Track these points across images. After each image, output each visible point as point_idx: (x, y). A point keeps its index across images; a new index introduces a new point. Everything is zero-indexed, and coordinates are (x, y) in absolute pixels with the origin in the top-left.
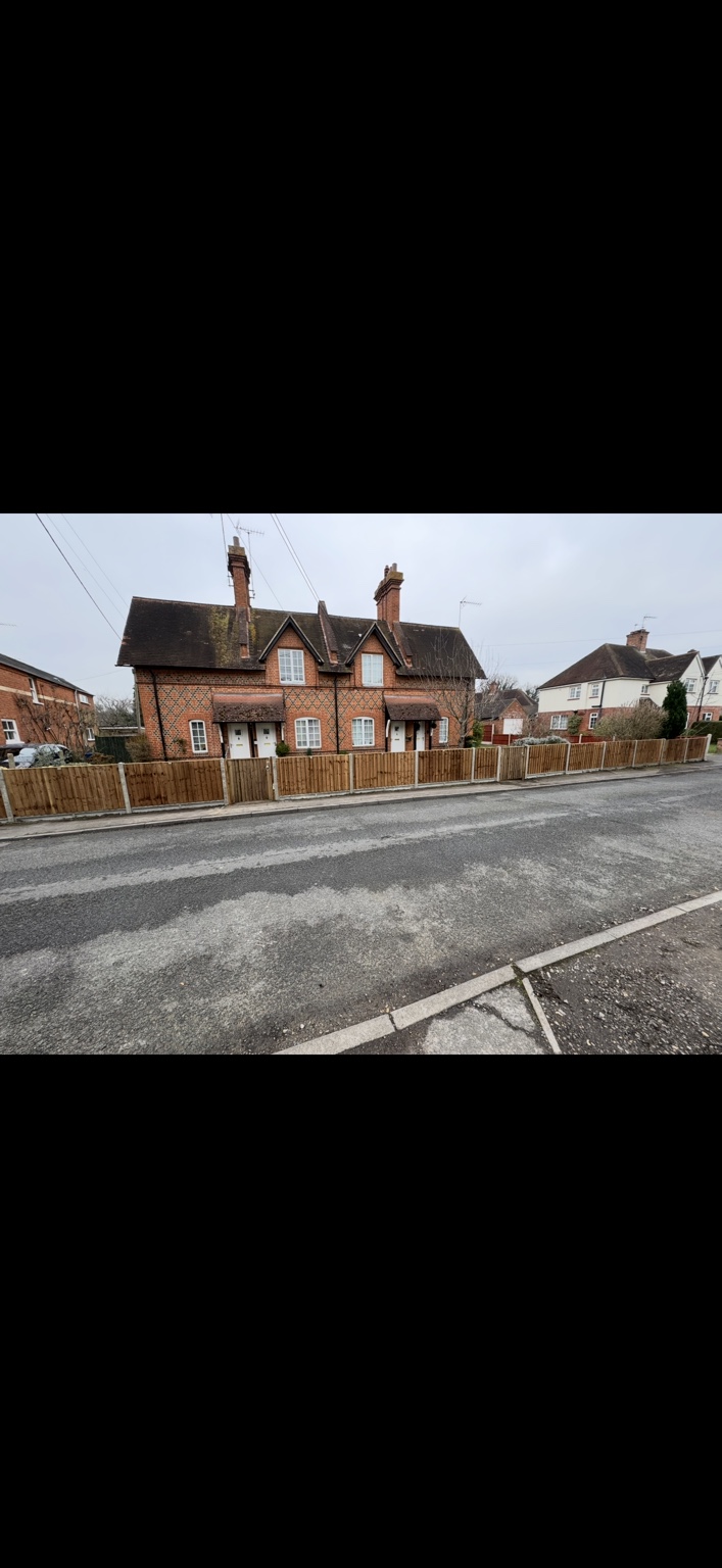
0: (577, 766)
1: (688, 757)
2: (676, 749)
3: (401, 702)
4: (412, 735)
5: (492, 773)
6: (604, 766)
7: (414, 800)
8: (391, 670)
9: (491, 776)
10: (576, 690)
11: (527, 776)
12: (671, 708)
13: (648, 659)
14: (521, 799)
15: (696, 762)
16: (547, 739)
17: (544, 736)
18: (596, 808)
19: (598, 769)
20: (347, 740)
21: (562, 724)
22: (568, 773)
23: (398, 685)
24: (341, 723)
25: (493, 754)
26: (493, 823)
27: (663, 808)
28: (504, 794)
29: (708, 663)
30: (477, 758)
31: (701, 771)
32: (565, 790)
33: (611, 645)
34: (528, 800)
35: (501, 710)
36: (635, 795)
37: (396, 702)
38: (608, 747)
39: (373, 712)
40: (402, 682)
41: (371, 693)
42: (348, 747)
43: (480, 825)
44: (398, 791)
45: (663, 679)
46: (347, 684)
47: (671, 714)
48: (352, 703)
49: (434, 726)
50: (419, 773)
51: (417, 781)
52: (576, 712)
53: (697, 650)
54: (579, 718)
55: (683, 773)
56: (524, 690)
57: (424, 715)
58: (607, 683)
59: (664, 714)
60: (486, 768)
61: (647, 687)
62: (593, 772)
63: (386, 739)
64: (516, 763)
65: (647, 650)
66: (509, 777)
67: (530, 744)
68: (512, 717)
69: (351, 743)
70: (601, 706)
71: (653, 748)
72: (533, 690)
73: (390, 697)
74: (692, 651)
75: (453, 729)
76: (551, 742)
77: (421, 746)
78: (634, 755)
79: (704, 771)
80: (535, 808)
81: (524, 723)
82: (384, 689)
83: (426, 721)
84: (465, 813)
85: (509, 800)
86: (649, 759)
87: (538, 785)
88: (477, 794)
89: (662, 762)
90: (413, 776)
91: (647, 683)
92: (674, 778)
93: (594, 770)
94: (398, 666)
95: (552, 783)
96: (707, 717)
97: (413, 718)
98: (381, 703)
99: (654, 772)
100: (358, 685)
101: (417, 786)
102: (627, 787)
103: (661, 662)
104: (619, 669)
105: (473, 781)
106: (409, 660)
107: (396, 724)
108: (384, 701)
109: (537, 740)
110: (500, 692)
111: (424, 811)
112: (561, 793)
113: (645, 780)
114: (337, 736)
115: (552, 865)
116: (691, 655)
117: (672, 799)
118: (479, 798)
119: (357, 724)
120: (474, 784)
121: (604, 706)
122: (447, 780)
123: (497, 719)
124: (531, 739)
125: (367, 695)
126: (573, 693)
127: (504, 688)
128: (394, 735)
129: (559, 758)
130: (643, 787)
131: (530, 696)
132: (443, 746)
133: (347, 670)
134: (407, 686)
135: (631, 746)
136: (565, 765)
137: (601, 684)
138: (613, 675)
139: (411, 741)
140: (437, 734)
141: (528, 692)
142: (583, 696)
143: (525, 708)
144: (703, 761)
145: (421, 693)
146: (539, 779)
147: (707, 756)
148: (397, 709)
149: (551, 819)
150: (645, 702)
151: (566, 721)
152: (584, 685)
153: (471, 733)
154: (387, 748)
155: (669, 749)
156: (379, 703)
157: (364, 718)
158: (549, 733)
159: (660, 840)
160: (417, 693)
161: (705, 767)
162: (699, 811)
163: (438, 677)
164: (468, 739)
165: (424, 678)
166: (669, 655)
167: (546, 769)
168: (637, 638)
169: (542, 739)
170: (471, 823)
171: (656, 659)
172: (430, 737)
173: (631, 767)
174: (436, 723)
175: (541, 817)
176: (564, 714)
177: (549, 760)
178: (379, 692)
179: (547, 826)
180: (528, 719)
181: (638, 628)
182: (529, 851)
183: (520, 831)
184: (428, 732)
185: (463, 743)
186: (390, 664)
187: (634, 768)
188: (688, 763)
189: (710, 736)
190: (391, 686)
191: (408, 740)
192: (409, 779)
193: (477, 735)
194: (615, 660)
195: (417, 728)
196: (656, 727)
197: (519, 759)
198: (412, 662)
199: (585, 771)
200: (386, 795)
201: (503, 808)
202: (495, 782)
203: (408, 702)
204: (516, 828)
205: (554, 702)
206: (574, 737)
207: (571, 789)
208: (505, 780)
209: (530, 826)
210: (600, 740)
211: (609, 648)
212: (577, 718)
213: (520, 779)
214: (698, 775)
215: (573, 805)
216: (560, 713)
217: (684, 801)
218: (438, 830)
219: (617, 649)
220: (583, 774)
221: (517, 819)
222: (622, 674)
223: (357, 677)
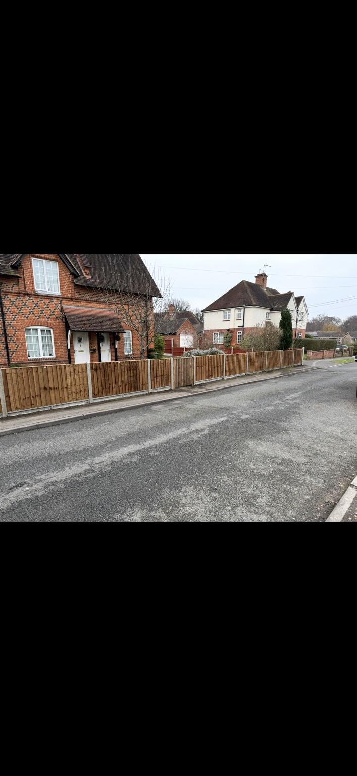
0: (231, 372)
1: (295, 363)
2: (288, 358)
3: (81, 313)
4: (96, 347)
5: (167, 382)
6: (249, 371)
7: (85, 417)
8: (68, 279)
9: (167, 385)
10: (228, 314)
11: (196, 383)
12: (284, 328)
13: (268, 294)
14: (191, 406)
15: (298, 366)
16: (208, 351)
17: (208, 349)
18: (246, 409)
19: (244, 374)
20: (21, 351)
21: (220, 340)
22: (225, 378)
23: (77, 295)
24: (10, 332)
25: (167, 364)
26: (161, 439)
27: (290, 404)
28: (177, 401)
29: (299, 300)
30: (152, 369)
31: (302, 372)
32: (223, 393)
33: (247, 282)
34: (196, 406)
35: (178, 327)
36: (271, 395)
37: (77, 313)
38: (250, 356)
39: (50, 321)
40: (82, 293)
41: (47, 301)
42: (22, 359)
43: (148, 443)
44: (69, 408)
45: (277, 309)
46: (15, 289)
47: (284, 332)
48: (23, 311)
49: (118, 338)
50: (93, 387)
51: (91, 395)
52: (228, 330)
53: (292, 291)
54: (230, 335)
55: (294, 375)
56: (194, 313)
57: (106, 327)
58: (246, 309)
59: (281, 332)
60: (161, 377)
61: (269, 314)
62: (242, 377)
63: (69, 350)
64: (186, 371)
65: (267, 288)
66: (182, 384)
67: (196, 355)
68: (186, 334)
69: (25, 354)
70: (243, 326)
71: (276, 356)
72: (200, 313)
73: (69, 306)
74: (290, 292)
75: (137, 342)
76: (212, 353)
77: (106, 357)
78: (266, 362)
79: (304, 372)
80: (201, 415)
81: (194, 337)
82: (62, 298)
83: (110, 333)
84: (135, 429)
85: (180, 408)
86: (275, 365)
87: (203, 390)
88: (153, 404)
89: (282, 366)
90: (86, 390)
91: (268, 311)
92: (289, 378)
93: (242, 375)
94: (75, 276)
95: (214, 387)
96: (299, 336)
97: (96, 330)
98: (60, 313)
99: (278, 374)
100: (29, 291)
101: (91, 400)
102: (264, 388)
103: (275, 297)
104: (253, 299)
105: (150, 391)
106: (88, 272)
107: (79, 335)
108: (62, 310)
109: (201, 352)
110: (177, 313)
111: (91, 432)
112: (221, 396)
113: (274, 381)
114: (7, 348)
115: (214, 490)
116: (290, 294)
117: (293, 395)
118: (154, 407)
119: (33, 334)
120: (151, 393)
121: (245, 327)
122: (125, 391)
123: (175, 334)
124: (198, 351)
125: (42, 303)
126: (225, 316)
127: (181, 310)
128: (77, 347)
129: (218, 367)
130: (274, 386)
131: (199, 318)
132: (128, 357)
133: (13, 273)
134: (87, 297)
135: (263, 355)
136: (223, 372)
137: (243, 310)
138: (249, 304)
139: (95, 352)
140: (122, 346)
141: (197, 314)
142: (232, 318)
143: (194, 326)
144: (302, 365)
145: (102, 306)
146: (205, 384)
147: (304, 362)
148: (78, 319)
149: (214, 425)
150: (268, 324)
151: (222, 337)
152: (233, 310)
153: (152, 346)
154: (70, 359)
155: (285, 357)
156: (57, 312)
157: (40, 328)
158: (212, 346)
159: (295, 437)
160: (98, 305)
161: (302, 369)
162: (310, 404)
163: (116, 291)
164: (150, 351)
165: (102, 290)
166: (279, 293)
167: (210, 376)
168: (261, 279)
169: (205, 351)
170: (139, 442)
171: (272, 295)
172: (116, 349)
173: (265, 372)
174: (120, 335)
175: (204, 425)
176: (221, 332)
177: (211, 368)
178: (57, 302)
179: (210, 435)
180: (196, 335)
181: (261, 272)
182: (193, 473)
183: (185, 445)
184: (113, 344)
185: (146, 354)
186: (66, 273)
187: (267, 372)
188: (295, 366)
189: (304, 348)
190: (70, 296)
191: (93, 351)
192: (81, 393)
193: (158, 347)
194: (250, 293)
195: (100, 339)
196: (277, 342)
197: (189, 368)
198: (91, 274)
199: (236, 376)
200: (52, 415)
201: (174, 418)
202: (170, 390)
203: (89, 313)
204: (181, 441)
205: (214, 322)
206: (227, 348)
207: (228, 392)
208: (178, 388)
209: (195, 437)
210: (244, 352)
211: (245, 284)
212: (229, 334)
213: (191, 385)
214: (301, 375)
215: (230, 408)
216: (218, 330)
217: (299, 397)
218: (97, 460)
219: (249, 284)
220: (235, 378)
221: (184, 430)
222: (254, 303)
223: (28, 282)
